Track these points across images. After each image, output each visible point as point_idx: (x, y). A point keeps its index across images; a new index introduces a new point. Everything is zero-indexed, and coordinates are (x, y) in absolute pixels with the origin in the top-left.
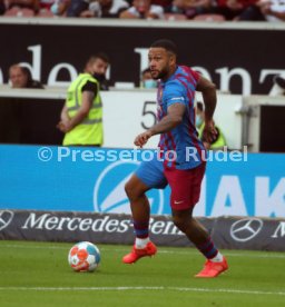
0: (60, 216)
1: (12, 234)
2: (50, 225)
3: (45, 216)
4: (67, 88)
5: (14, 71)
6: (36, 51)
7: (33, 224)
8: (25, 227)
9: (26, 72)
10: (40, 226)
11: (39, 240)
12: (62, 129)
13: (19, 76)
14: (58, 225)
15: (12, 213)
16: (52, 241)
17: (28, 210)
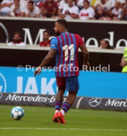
0: (120, 101)
1: (101, 108)
2: (116, 104)
3: (114, 101)
4: (124, 49)
5: (103, 42)
6: (112, 34)
7: (109, 104)
8: (106, 105)
9: (107, 43)
10: (112, 105)
11: (112, 110)
12: (122, 65)
13: (104, 44)
14: (119, 104)
15: (101, 99)
16: (117, 111)
17: (108, 98)
